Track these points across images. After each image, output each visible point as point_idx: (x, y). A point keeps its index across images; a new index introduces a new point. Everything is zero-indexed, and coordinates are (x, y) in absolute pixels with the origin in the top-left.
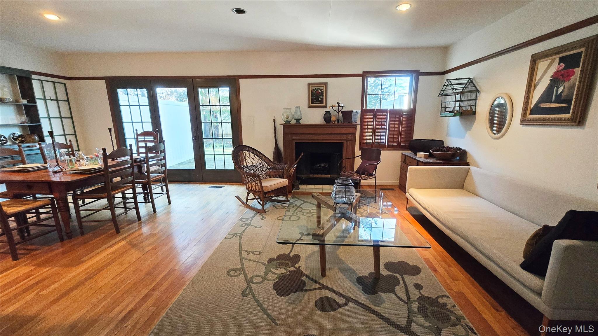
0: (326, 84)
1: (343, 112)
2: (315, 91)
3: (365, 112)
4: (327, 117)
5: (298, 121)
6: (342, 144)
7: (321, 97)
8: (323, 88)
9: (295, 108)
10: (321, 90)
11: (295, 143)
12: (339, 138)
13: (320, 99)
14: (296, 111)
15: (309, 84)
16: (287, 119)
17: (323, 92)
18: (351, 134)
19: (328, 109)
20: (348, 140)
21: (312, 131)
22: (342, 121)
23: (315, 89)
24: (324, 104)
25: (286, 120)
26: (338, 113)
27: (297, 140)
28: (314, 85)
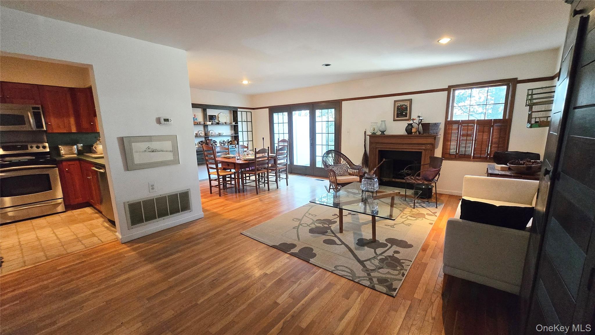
0: (410, 101)
1: (423, 125)
2: (400, 107)
3: (449, 124)
4: (409, 129)
5: (383, 132)
6: (421, 152)
7: (406, 112)
8: (408, 104)
9: (381, 122)
10: (406, 105)
11: (379, 150)
12: (418, 148)
13: (404, 113)
14: (381, 124)
15: (395, 101)
16: (374, 131)
17: (407, 107)
18: (431, 144)
19: (411, 122)
20: (426, 150)
21: (393, 141)
22: (422, 133)
23: (401, 105)
24: (408, 118)
25: (372, 131)
26: (419, 125)
27: (381, 148)
28: (399, 101)
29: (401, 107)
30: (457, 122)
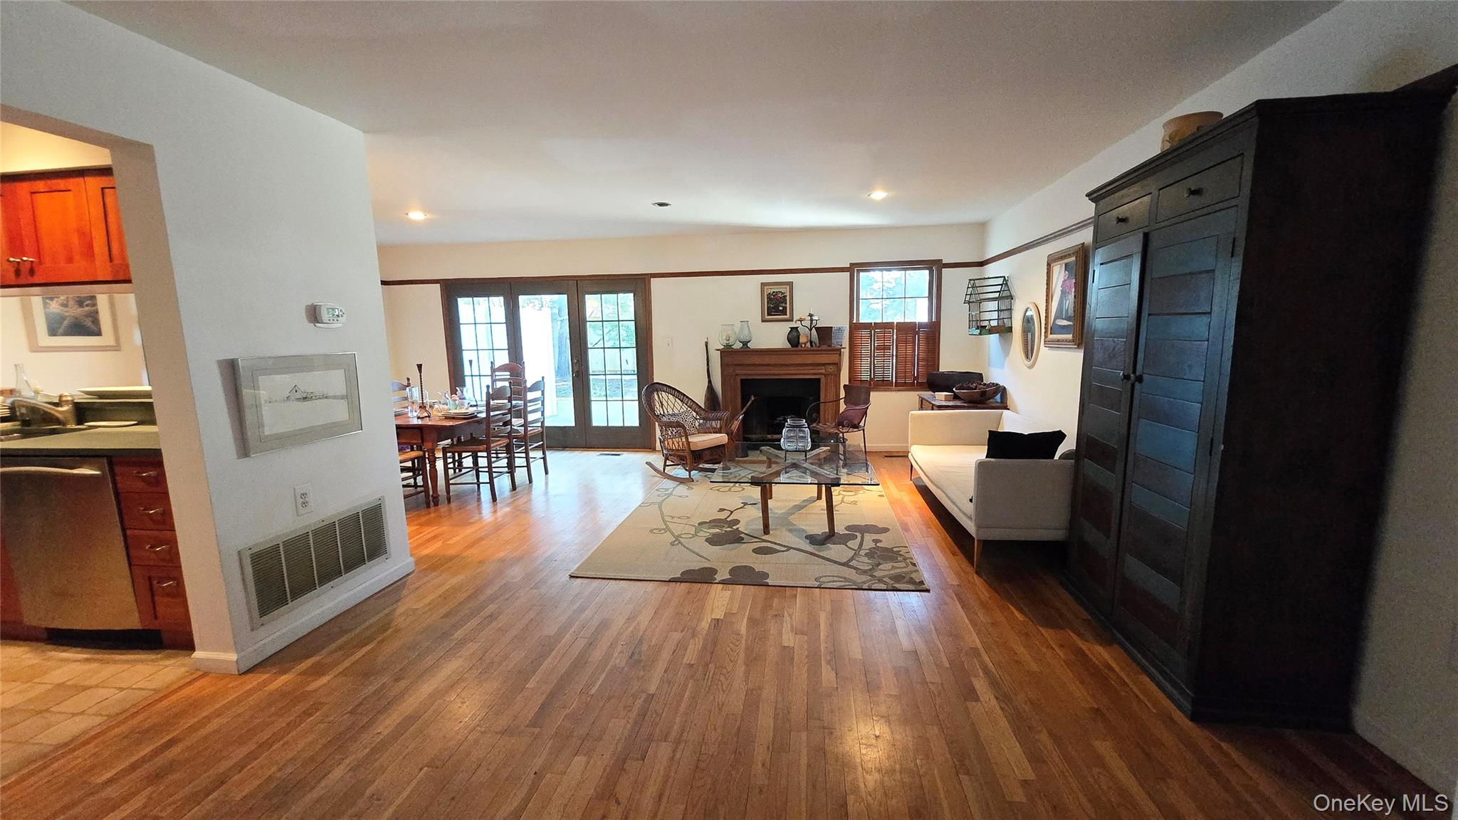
0: (790, 284)
1: (818, 329)
2: (772, 295)
3: (855, 328)
4: (794, 337)
5: (745, 344)
6: (819, 380)
7: (783, 305)
8: (786, 290)
9: (740, 323)
10: (783, 293)
11: (741, 379)
12: (813, 372)
13: (781, 308)
14: (742, 329)
15: (763, 285)
16: (728, 342)
17: (786, 296)
18: (833, 364)
19: (793, 325)
20: (828, 374)
21: (767, 360)
22: (818, 345)
23: (774, 292)
24: (788, 316)
25: (725, 342)
26: (811, 330)
27: (745, 375)
28: (773, 285)
29: (774, 296)
30: (868, 326)
